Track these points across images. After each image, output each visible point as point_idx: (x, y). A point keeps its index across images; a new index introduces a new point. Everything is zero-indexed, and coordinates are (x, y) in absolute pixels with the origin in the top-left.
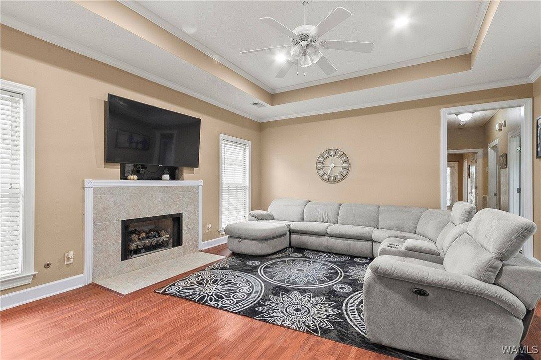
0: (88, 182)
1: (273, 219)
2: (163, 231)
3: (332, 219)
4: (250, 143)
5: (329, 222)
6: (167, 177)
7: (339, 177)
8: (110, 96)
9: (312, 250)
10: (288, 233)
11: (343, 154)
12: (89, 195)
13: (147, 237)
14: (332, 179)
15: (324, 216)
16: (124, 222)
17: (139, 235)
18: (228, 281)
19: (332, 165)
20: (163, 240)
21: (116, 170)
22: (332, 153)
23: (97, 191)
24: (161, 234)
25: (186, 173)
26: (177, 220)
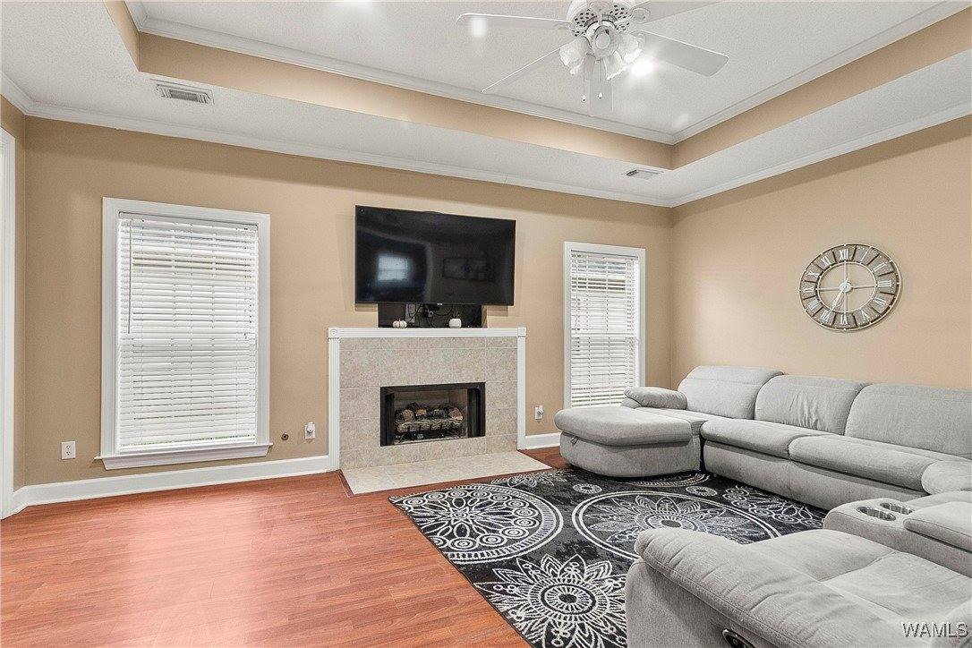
0: (334, 332)
1: (685, 408)
2: (456, 410)
3: (828, 421)
4: (641, 252)
5: (819, 426)
6: (456, 322)
7: (866, 316)
8: (359, 208)
9: (755, 488)
10: (696, 440)
11: (878, 256)
12: (334, 350)
13: (429, 417)
14: (843, 320)
15: (806, 413)
16: (384, 390)
17: (414, 411)
18: (507, 509)
19: (844, 286)
20: (452, 424)
21: (372, 313)
22: (844, 254)
23: (346, 345)
24: (451, 413)
25: (491, 314)
26: (476, 392)
